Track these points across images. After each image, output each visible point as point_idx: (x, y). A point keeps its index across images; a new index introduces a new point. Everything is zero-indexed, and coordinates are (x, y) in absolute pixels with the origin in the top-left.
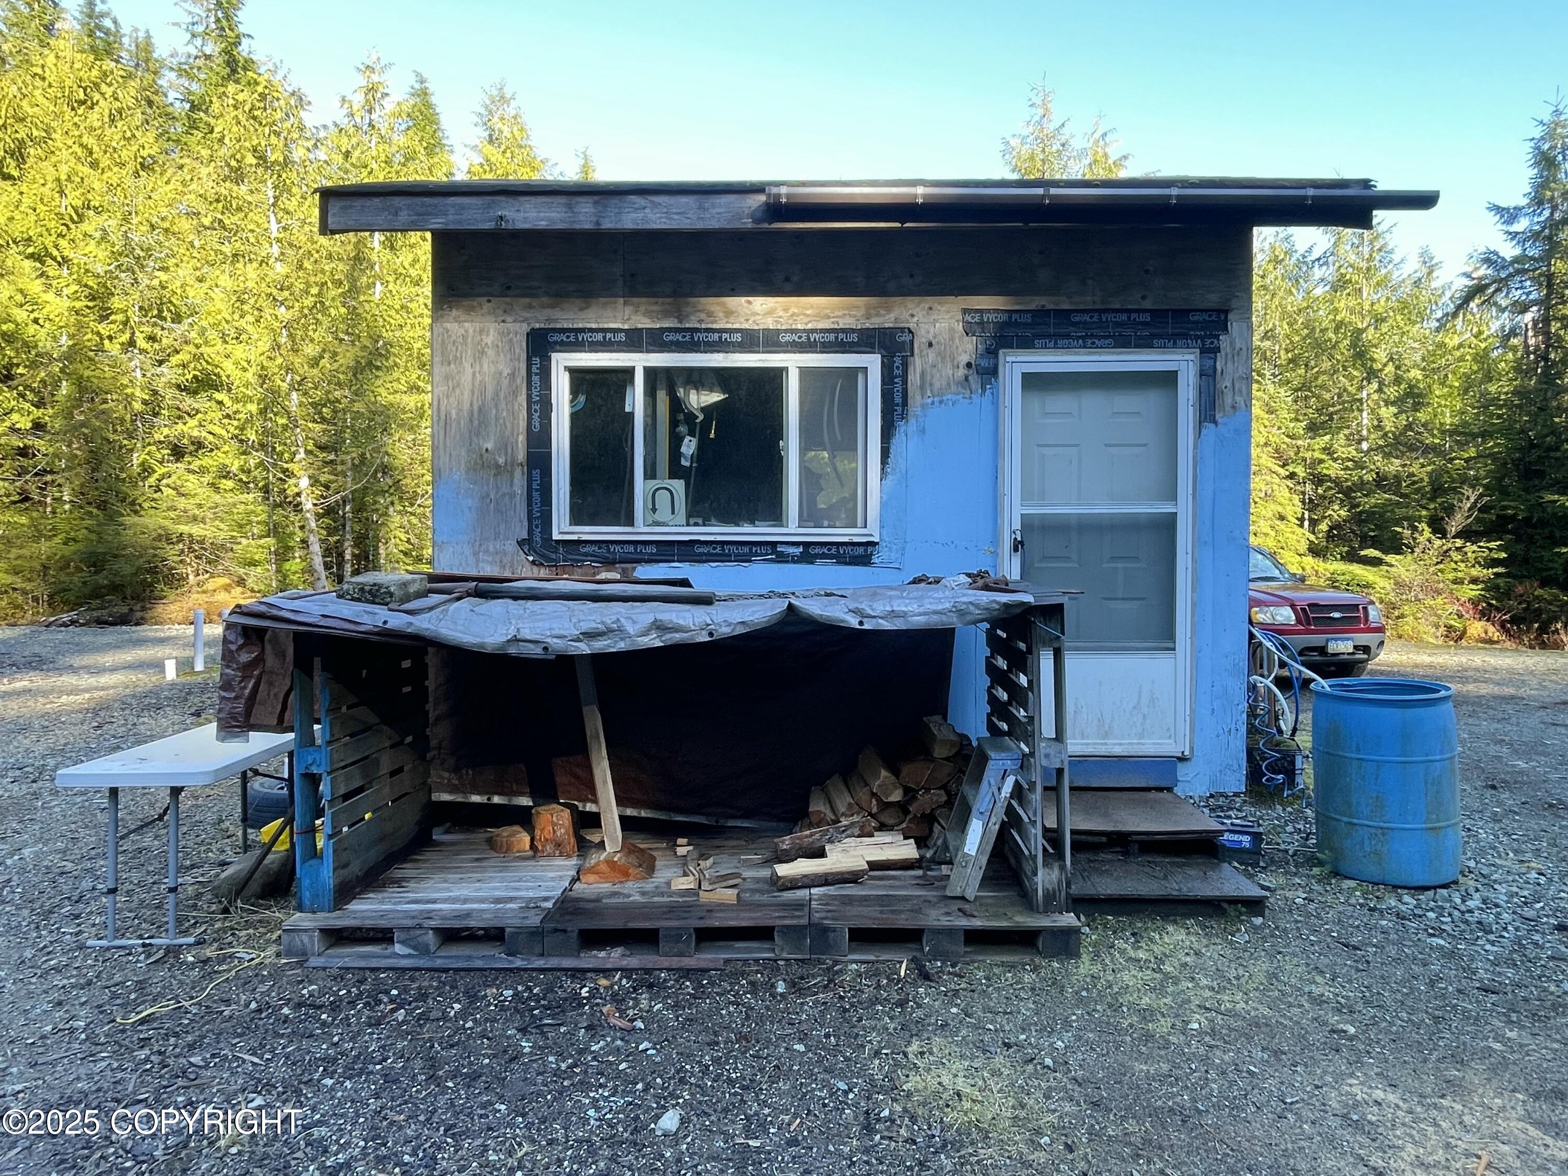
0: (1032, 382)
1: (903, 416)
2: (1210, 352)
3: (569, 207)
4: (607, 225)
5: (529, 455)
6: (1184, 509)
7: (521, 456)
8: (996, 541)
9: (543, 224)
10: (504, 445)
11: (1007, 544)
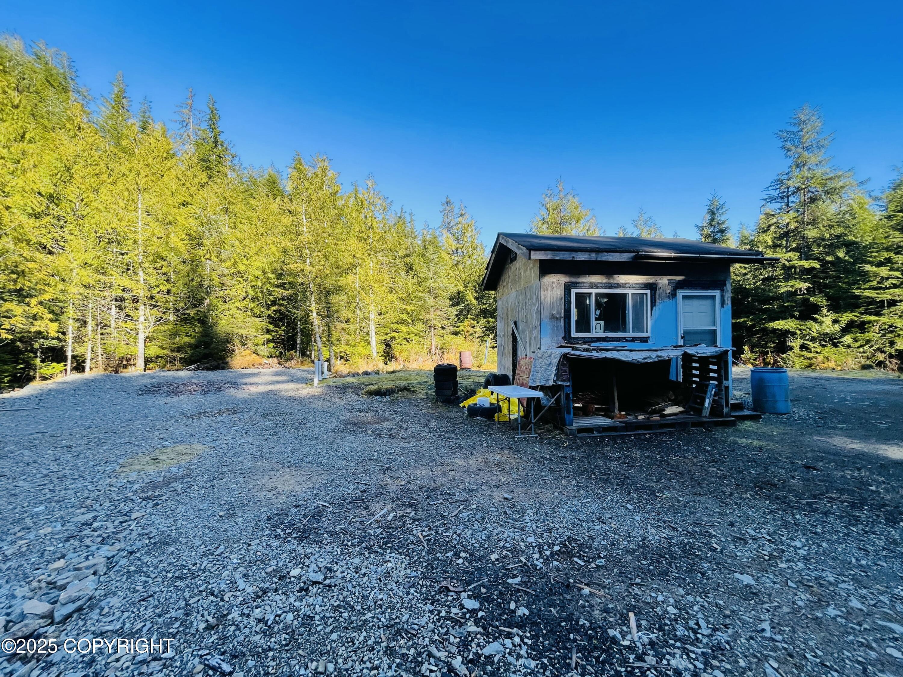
0: (685, 297)
1: (655, 305)
2: (722, 291)
3: (590, 255)
4: (598, 259)
5: (565, 315)
6: (718, 328)
7: (563, 315)
8: (677, 336)
9: (583, 259)
10: (558, 313)
11: (680, 337)
